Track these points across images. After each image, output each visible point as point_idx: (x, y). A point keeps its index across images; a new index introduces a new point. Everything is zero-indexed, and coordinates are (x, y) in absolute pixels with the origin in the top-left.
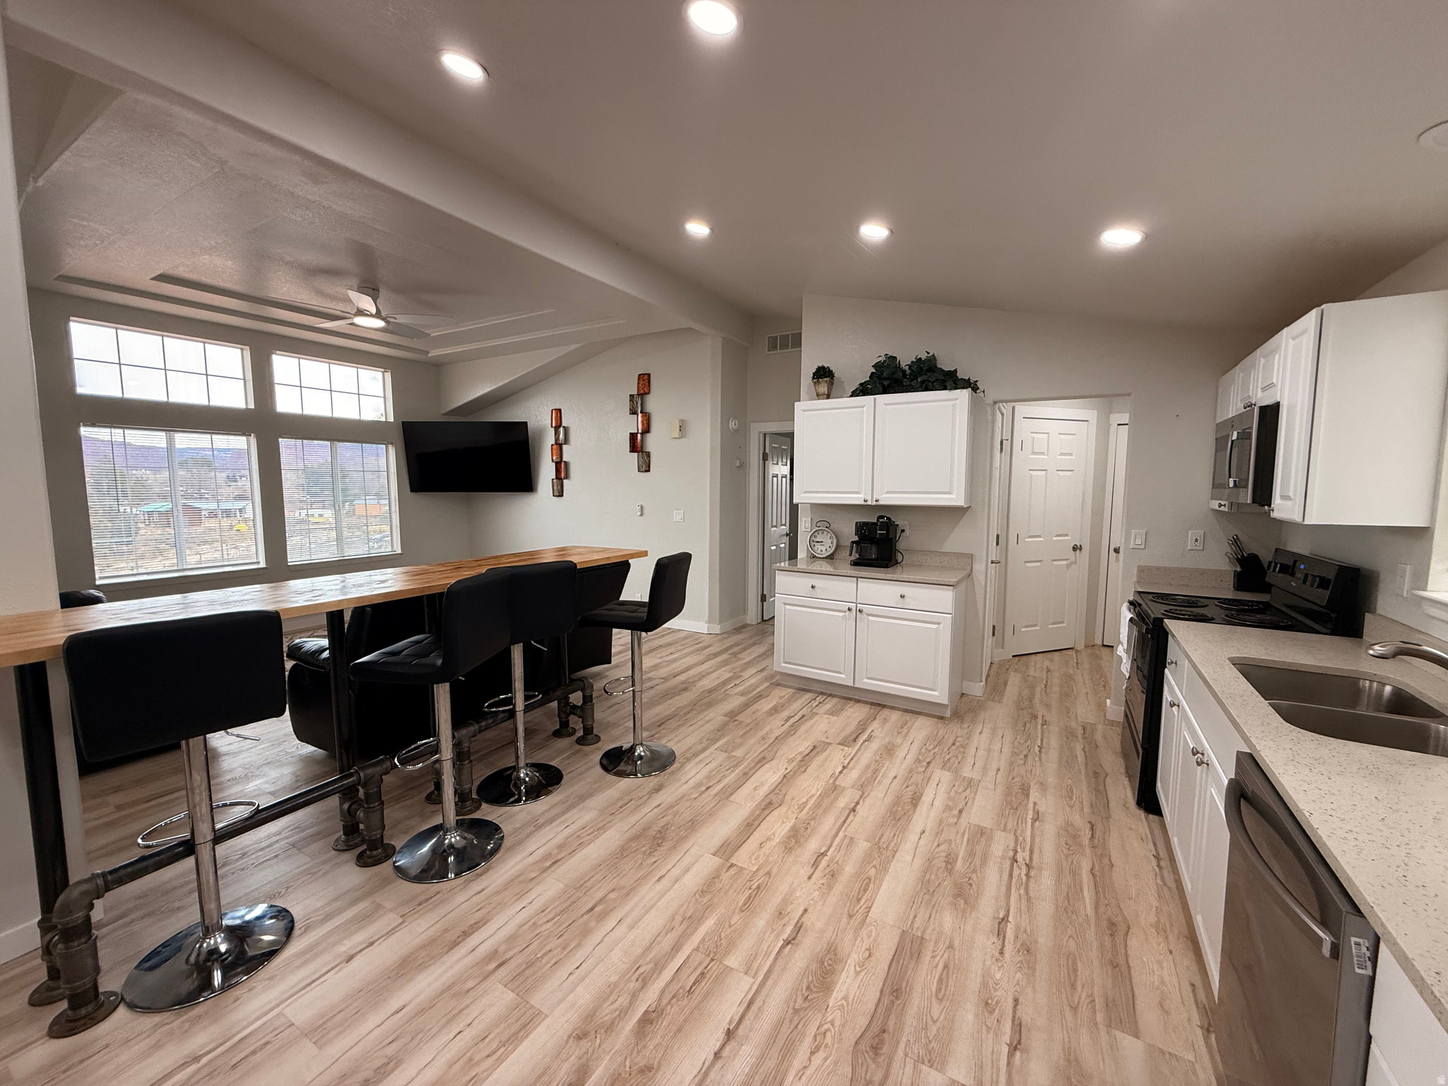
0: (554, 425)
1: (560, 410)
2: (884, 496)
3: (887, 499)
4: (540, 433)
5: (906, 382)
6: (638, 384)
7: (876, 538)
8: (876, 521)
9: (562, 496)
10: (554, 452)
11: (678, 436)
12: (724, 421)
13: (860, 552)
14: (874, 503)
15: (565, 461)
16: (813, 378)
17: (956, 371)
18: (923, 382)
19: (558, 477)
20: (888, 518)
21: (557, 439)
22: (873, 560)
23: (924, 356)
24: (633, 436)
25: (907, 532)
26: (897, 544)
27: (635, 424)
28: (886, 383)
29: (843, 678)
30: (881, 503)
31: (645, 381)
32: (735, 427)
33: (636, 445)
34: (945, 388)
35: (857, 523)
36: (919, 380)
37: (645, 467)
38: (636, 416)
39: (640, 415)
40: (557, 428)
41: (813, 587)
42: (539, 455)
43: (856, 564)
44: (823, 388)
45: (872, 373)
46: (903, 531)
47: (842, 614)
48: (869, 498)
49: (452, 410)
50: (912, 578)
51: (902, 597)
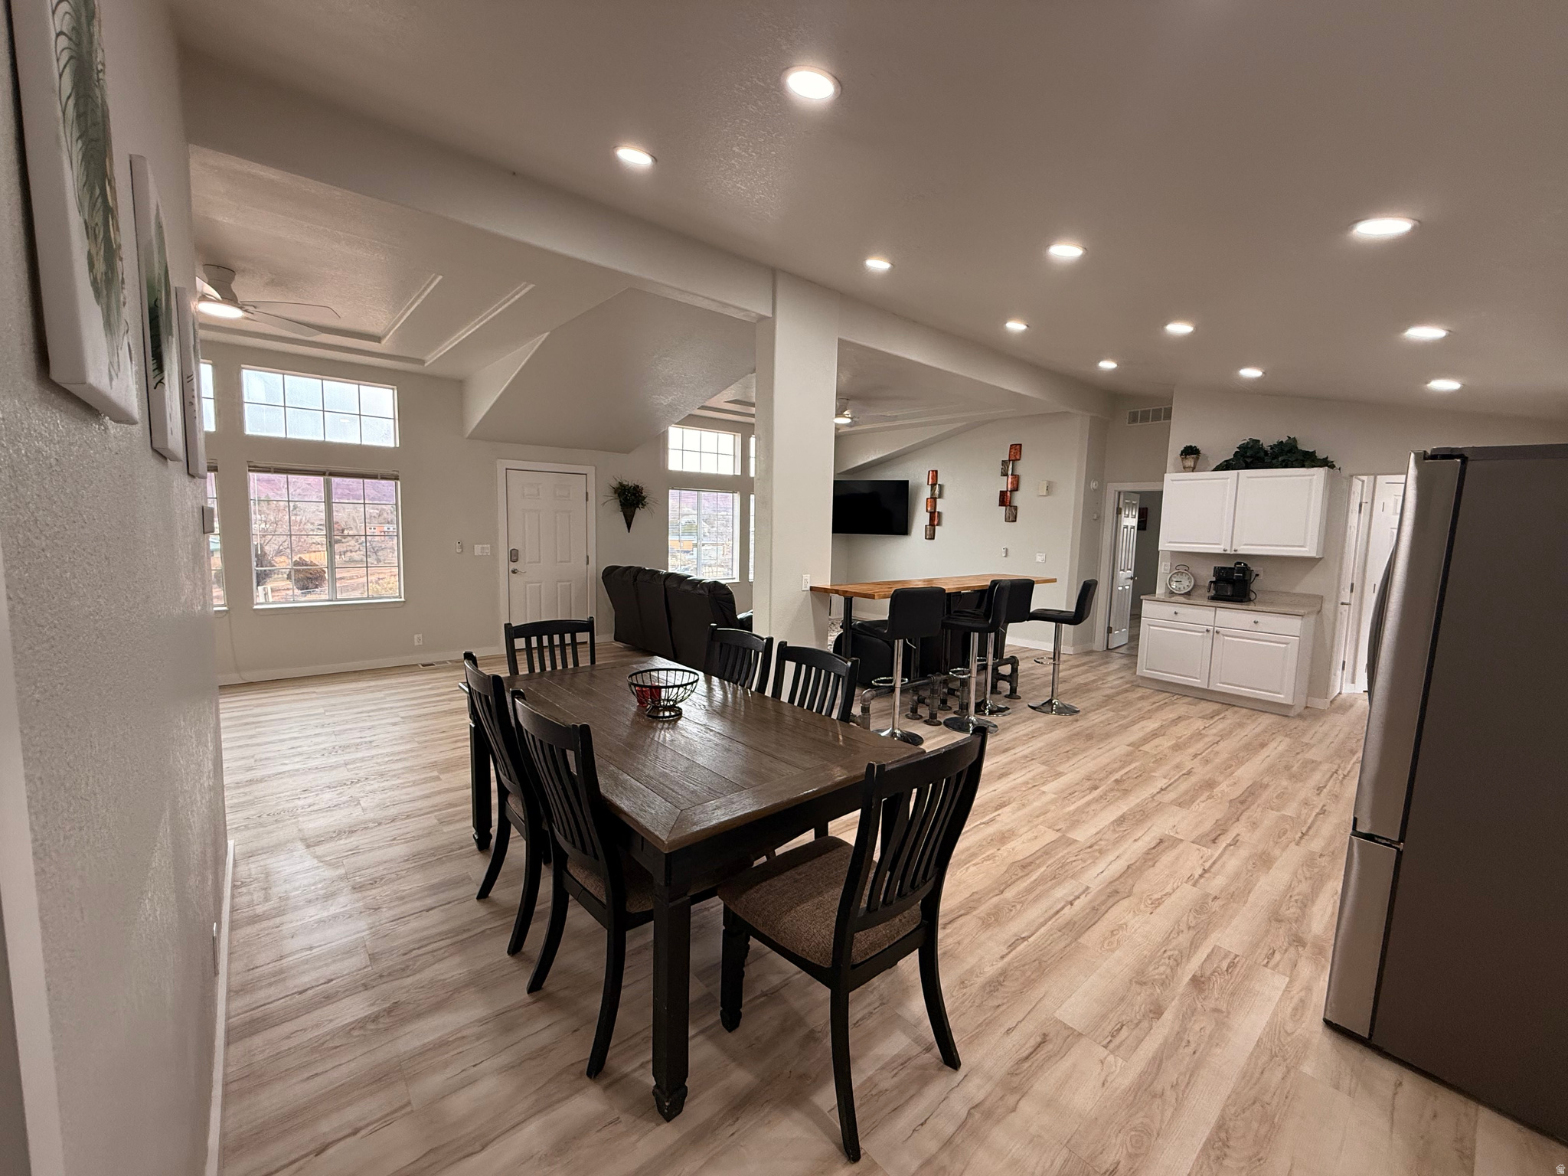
0: (930, 483)
1: (936, 471)
2: (1242, 547)
3: (1244, 550)
4: (918, 488)
5: (1267, 460)
6: (1010, 452)
7: (1233, 579)
8: (1233, 566)
9: (934, 539)
10: (929, 504)
11: (1045, 494)
12: (1087, 483)
13: (1216, 590)
14: (1233, 552)
15: (938, 512)
16: (1181, 455)
17: (1315, 452)
18: (1283, 461)
19: (932, 524)
20: (1245, 564)
21: (933, 493)
22: (1229, 596)
23: (1285, 439)
24: (1003, 494)
25: (1261, 577)
26: (1252, 585)
27: (1004, 484)
28: (1249, 460)
29: (1197, 682)
30: (1239, 552)
31: (1016, 450)
32: (1095, 487)
33: (1004, 499)
34: (1303, 466)
35: (1215, 567)
36: (1280, 459)
37: (1012, 517)
38: (1006, 477)
39: (1010, 477)
40: (933, 485)
41: (1176, 613)
42: (915, 505)
43: (1213, 598)
44: (1190, 462)
45: (1236, 452)
46: (1257, 575)
47: (1200, 634)
48: (1228, 548)
49: (848, 470)
50: (1264, 609)
51: (1256, 622)
